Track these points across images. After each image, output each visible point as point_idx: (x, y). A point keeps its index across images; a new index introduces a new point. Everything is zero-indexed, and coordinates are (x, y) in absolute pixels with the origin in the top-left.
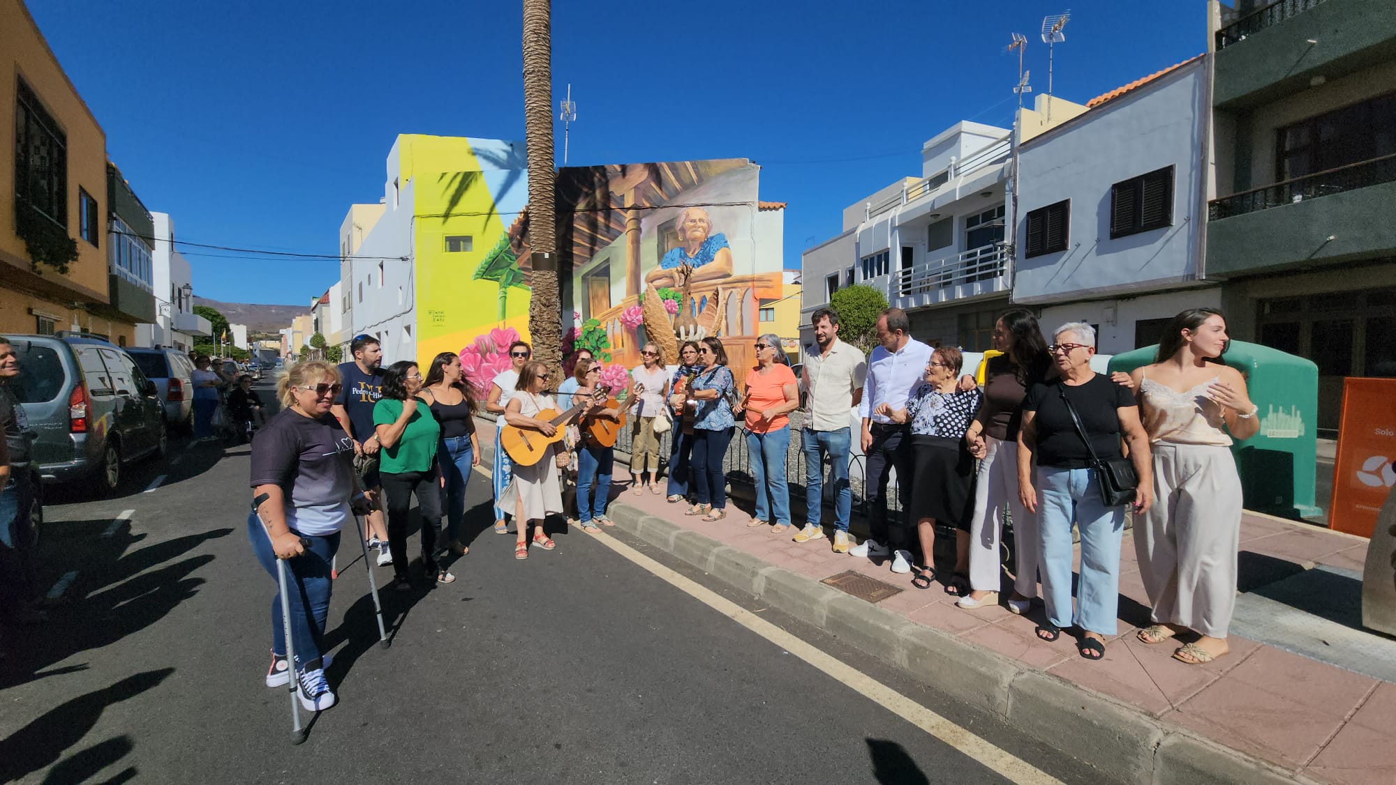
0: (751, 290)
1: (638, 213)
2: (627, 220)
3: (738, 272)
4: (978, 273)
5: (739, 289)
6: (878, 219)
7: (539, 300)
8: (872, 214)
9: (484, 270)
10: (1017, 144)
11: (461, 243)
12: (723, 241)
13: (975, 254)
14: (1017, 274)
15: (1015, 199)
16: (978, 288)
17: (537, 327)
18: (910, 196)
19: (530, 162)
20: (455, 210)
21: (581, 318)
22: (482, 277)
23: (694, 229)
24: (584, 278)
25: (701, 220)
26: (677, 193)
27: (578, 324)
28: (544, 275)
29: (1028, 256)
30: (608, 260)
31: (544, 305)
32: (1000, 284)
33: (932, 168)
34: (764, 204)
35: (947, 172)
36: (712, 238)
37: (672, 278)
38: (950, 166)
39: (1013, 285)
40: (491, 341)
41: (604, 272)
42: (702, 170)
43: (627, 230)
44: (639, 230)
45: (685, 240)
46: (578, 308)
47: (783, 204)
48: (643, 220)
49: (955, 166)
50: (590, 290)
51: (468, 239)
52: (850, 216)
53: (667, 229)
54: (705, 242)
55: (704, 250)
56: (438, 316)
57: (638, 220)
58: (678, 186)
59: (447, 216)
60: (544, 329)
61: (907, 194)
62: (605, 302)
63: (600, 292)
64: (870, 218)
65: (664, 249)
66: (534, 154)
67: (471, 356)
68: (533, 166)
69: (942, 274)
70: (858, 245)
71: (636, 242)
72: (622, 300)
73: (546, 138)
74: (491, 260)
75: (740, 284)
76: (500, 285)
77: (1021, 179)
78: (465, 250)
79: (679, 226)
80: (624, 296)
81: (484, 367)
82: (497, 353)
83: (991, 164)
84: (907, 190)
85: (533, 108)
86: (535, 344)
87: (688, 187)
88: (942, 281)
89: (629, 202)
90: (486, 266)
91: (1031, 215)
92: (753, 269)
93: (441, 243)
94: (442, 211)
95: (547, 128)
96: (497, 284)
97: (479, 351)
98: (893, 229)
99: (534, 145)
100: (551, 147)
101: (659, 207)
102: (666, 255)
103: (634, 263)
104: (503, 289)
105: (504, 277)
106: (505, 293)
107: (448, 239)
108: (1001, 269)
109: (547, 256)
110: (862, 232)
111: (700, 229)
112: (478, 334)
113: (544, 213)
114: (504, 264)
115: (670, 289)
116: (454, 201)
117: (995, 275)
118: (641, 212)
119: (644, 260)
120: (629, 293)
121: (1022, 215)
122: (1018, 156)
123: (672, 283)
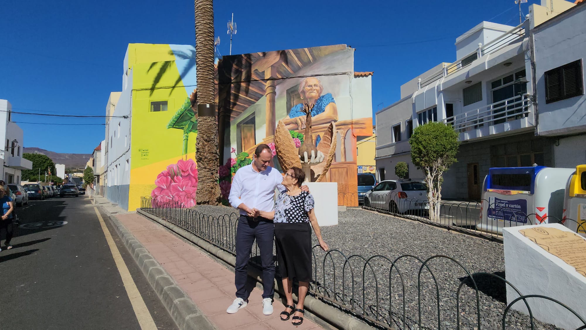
0: (351, 129)
1: (274, 83)
2: (266, 87)
3: (342, 118)
4: (507, 116)
5: (342, 130)
6: (427, 88)
7: (203, 137)
8: (422, 85)
9: (174, 122)
10: (531, 28)
11: (161, 105)
12: (330, 99)
13: (504, 104)
14: (540, 115)
15: (533, 64)
16: (507, 127)
17: (200, 157)
18: (449, 71)
19: (197, 42)
20: (158, 85)
21: (236, 152)
22: (173, 127)
23: (311, 91)
24: (238, 126)
25: (315, 85)
26: (299, 68)
27: (234, 156)
28: (206, 119)
29: (548, 102)
30: (254, 113)
31: (206, 141)
32: (526, 123)
33: (462, 54)
34: (357, 73)
35: (476, 53)
36: (323, 97)
37: (296, 123)
38: (478, 49)
39: (537, 123)
40: (177, 168)
41: (251, 121)
42: (315, 53)
43: (266, 94)
44: (274, 93)
45: (305, 98)
46: (234, 145)
47: (371, 73)
48: (277, 87)
49: (481, 49)
50: (242, 132)
51: (165, 103)
52: (405, 90)
53: (292, 92)
54: (319, 99)
55: (318, 105)
56: (144, 153)
57: (273, 87)
58: (299, 64)
59: (153, 89)
60: (206, 158)
61: (447, 70)
62: (252, 141)
63: (249, 134)
64: (421, 88)
65: (291, 105)
66: (200, 37)
67: (165, 178)
68: (199, 45)
69: (478, 119)
70: (414, 105)
71: (273, 102)
72: (264, 139)
73: (208, 26)
74: (179, 115)
75: (343, 127)
76: (184, 132)
77: (537, 51)
78: (163, 110)
79: (301, 90)
80: (264, 136)
81: (173, 185)
82: (181, 176)
83: (510, 44)
84: (447, 68)
85: (200, 6)
86: (199, 168)
87: (307, 64)
88: (478, 123)
89: (268, 76)
90: (176, 120)
91: (549, 74)
92: (352, 116)
93: (148, 106)
94: (150, 86)
95: (209, 19)
96: (182, 131)
97: (170, 175)
98: (439, 92)
99: (200, 31)
100: (211, 32)
101: (287, 78)
102: (293, 109)
103: (271, 115)
104: (186, 134)
105: (187, 126)
106: (187, 137)
107: (153, 103)
108: (526, 112)
109: (208, 106)
110: (417, 96)
111: (315, 91)
112: (169, 164)
113: (206, 76)
114: (187, 118)
115: (295, 131)
116: (157, 79)
117: (521, 116)
118: (276, 81)
119: (277, 113)
120: (268, 134)
121: (540, 74)
122: (533, 36)
123: (296, 127)
